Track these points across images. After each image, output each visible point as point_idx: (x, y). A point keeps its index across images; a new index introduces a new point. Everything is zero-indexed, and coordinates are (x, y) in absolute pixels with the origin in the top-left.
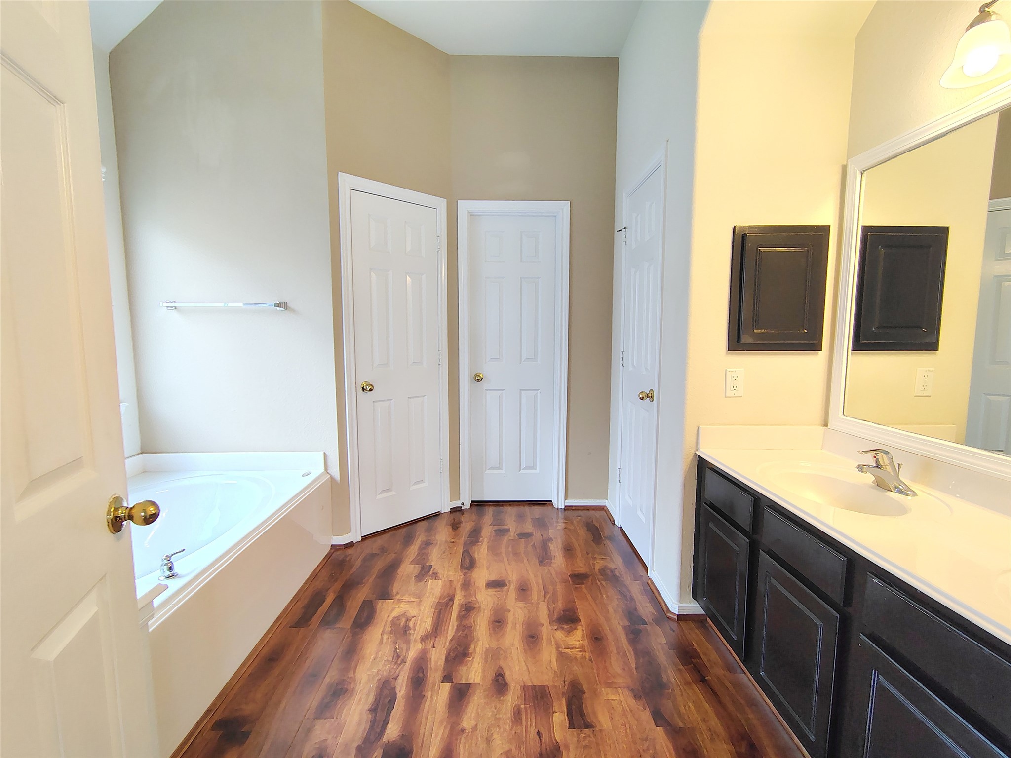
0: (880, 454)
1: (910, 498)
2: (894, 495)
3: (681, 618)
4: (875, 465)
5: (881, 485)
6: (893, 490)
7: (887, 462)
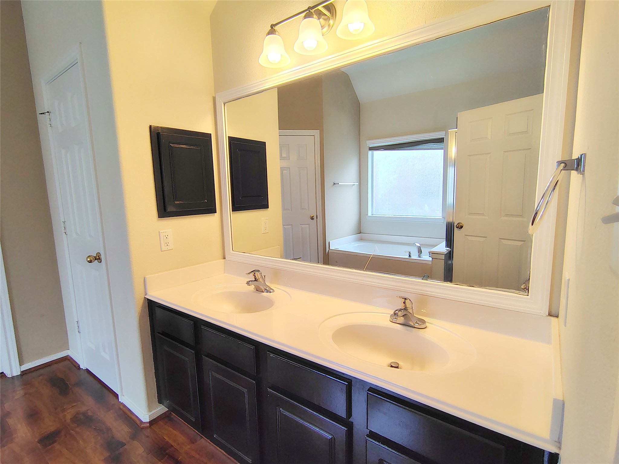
0: (256, 273)
1: (272, 294)
2: (265, 294)
3: (152, 423)
4: (254, 280)
5: (258, 290)
6: (264, 291)
7: (260, 276)
